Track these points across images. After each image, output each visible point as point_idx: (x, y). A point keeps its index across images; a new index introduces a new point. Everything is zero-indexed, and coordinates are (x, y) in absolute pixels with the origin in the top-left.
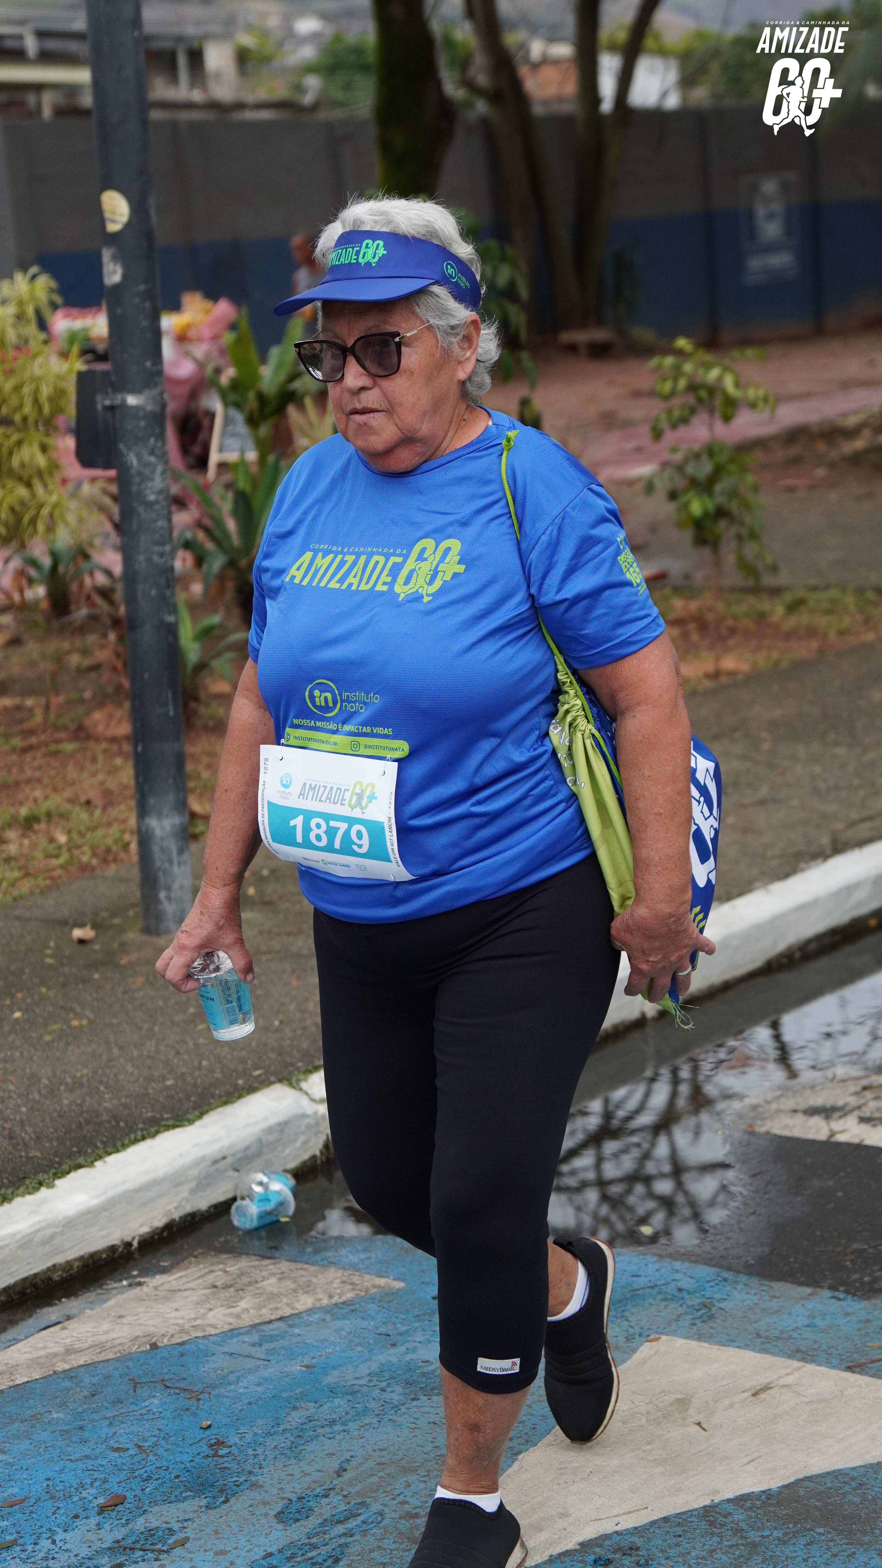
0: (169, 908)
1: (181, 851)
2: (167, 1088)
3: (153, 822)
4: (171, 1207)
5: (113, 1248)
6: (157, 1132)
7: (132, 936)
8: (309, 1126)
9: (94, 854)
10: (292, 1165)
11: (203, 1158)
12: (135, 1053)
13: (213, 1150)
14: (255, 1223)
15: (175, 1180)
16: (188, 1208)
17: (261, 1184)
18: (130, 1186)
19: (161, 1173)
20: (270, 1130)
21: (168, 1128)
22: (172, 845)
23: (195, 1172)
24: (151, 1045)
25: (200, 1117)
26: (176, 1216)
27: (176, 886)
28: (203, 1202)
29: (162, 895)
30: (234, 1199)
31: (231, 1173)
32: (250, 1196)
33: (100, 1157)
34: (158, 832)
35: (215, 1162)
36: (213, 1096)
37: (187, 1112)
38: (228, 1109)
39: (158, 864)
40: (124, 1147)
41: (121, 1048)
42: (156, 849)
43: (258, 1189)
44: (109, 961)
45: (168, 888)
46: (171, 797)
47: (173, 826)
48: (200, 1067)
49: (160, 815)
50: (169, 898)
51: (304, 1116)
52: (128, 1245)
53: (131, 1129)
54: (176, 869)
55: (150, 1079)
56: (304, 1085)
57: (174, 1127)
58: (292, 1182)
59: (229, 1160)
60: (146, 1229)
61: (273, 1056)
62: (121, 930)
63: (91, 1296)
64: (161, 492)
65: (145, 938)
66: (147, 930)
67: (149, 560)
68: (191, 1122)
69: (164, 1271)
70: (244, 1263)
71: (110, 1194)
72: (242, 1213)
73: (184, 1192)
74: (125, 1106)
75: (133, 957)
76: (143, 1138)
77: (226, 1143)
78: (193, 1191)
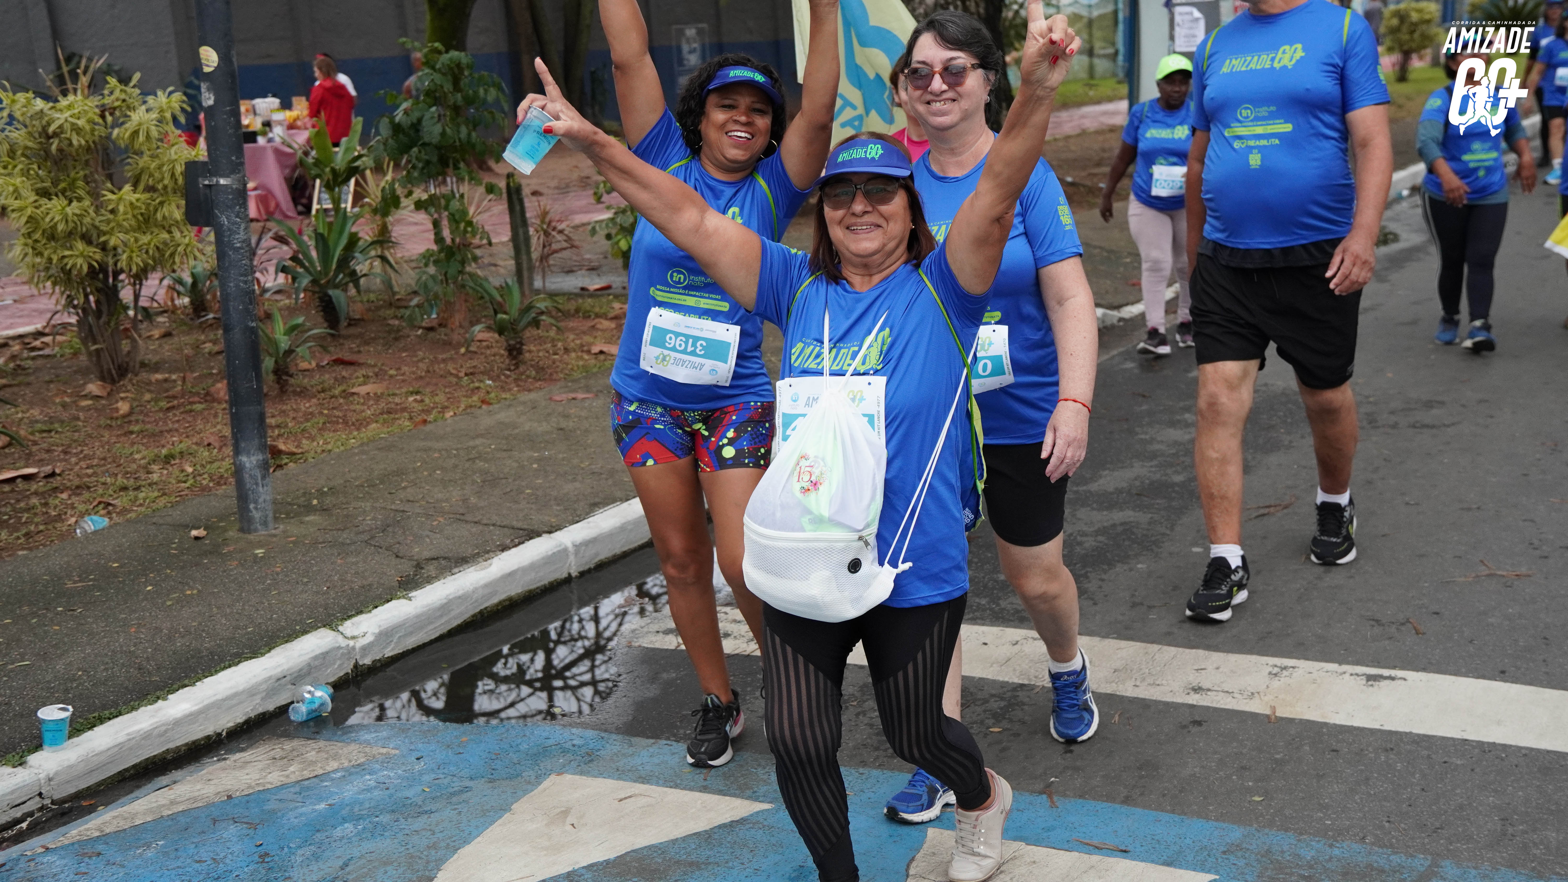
0: (257, 515)
1: (264, 477)
2: (248, 633)
3: (244, 459)
4: (248, 709)
5: (208, 737)
6: (239, 662)
7: (232, 534)
8: (343, 654)
9: (212, 480)
10: (332, 680)
11: (270, 678)
12: (228, 611)
13: (277, 672)
14: (304, 718)
15: (251, 692)
16: (261, 710)
17: (309, 692)
18: (219, 697)
19: (241, 688)
20: (316, 658)
21: (247, 659)
22: (258, 474)
23: (264, 687)
24: (239, 606)
25: (269, 651)
26: (252, 715)
27: (261, 500)
28: (271, 706)
29: (252, 506)
30: (292, 702)
31: (290, 686)
32: (303, 700)
33: (200, 680)
34: (247, 465)
35: (279, 679)
36: (278, 637)
37: (260, 648)
38: (288, 646)
39: (248, 486)
40: (217, 672)
41: (218, 608)
42: (246, 476)
43: (307, 696)
44: (215, 551)
45: (256, 502)
46: (256, 441)
47: (258, 461)
48: (271, 619)
49: (248, 454)
50: (256, 508)
51: (339, 648)
52: (219, 735)
53: (222, 660)
54: (261, 489)
55: (237, 628)
56: (340, 628)
57: (251, 658)
58: (331, 690)
59: (288, 678)
60: (231, 724)
61: (321, 610)
62: (225, 530)
63: (192, 768)
64: (243, 242)
65: (241, 535)
66: (242, 530)
67: (237, 286)
68: (263, 654)
69: (243, 750)
70: (296, 743)
71: (206, 703)
72: (296, 711)
73: (257, 700)
74: (219, 646)
75: (231, 548)
76: (230, 666)
77: (286, 667)
78: (262, 699)
